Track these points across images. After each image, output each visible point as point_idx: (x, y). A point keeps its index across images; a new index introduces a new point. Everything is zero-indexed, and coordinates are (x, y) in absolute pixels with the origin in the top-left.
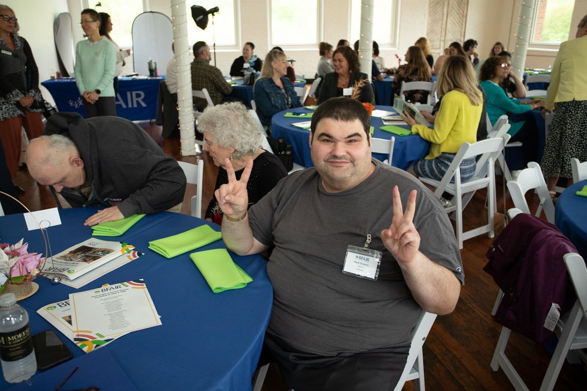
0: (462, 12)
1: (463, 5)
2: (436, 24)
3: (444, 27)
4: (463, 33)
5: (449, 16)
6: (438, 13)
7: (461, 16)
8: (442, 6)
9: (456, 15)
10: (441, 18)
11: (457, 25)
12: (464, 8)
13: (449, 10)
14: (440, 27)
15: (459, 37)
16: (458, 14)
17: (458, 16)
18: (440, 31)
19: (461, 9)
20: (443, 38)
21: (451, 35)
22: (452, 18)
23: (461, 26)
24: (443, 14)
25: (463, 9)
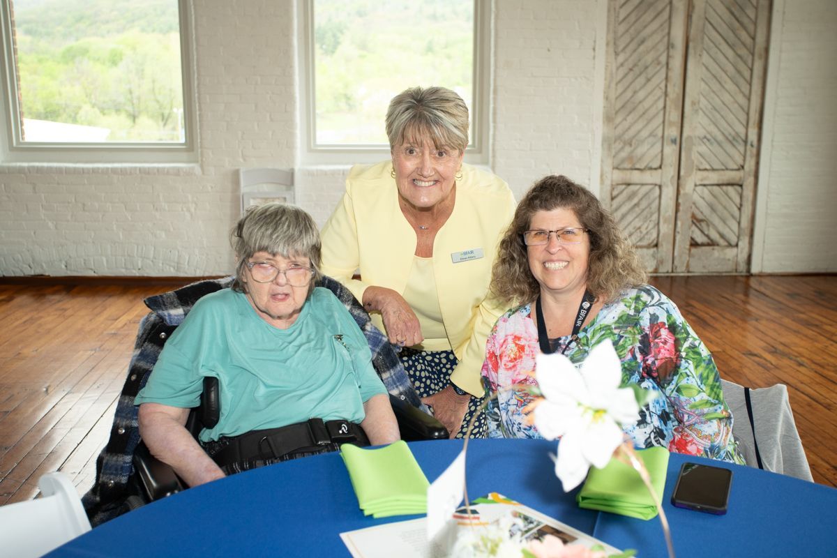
0: (748, 41)
1: (751, 13)
2: (642, 80)
3: (675, 91)
4: (754, 117)
5: (691, 51)
6: (649, 44)
7: (743, 52)
8: (666, 15)
9: (724, 47)
10: (663, 59)
11: (730, 85)
12: (755, 24)
13: (693, 32)
14: (659, 93)
15: (742, 130)
16: (731, 46)
17: (730, 53)
18: (661, 104)
19: (745, 28)
20: (673, 132)
21: (705, 121)
22: (705, 58)
23: (745, 89)
24: (670, 46)
25: (751, 27)
